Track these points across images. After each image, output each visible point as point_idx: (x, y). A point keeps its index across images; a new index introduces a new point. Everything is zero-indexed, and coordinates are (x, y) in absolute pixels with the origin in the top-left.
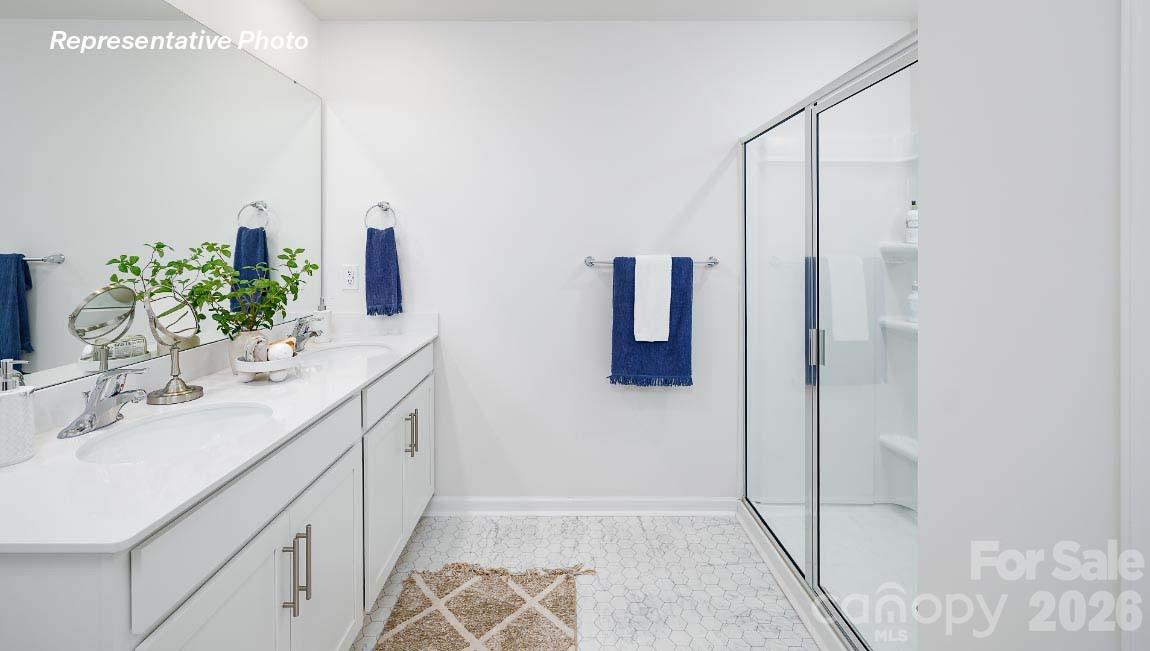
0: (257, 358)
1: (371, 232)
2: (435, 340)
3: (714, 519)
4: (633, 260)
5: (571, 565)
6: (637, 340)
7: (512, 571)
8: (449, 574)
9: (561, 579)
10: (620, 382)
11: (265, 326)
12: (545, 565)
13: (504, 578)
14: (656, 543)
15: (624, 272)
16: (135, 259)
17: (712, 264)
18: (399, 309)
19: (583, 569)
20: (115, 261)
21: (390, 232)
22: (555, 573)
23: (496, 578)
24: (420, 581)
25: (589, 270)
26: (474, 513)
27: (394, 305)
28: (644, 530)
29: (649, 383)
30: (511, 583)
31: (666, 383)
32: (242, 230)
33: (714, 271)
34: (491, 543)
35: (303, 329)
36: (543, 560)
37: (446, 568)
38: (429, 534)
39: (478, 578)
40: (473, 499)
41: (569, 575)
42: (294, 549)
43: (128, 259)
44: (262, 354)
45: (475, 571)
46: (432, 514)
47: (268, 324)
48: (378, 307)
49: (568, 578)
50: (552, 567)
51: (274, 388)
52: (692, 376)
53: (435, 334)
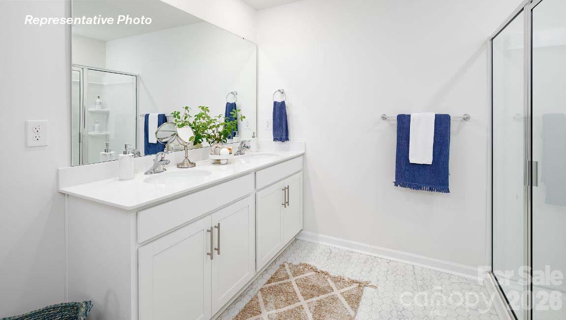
0: (215, 154)
1: (275, 103)
2: (303, 154)
3: (467, 279)
4: (409, 116)
5: (364, 280)
6: (411, 162)
7: (332, 274)
8: (301, 267)
9: (355, 285)
10: (400, 186)
11: (224, 141)
12: (350, 276)
13: (326, 276)
14: (420, 283)
15: (403, 123)
16: (179, 113)
17: (466, 119)
18: (287, 139)
19: (370, 284)
20: (172, 113)
21: (283, 103)
22: (354, 282)
23: (323, 274)
24: (287, 267)
25: (384, 122)
26: (321, 243)
27: (284, 137)
28: (415, 274)
29: (418, 188)
30: (329, 280)
31: (431, 189)
32: (228, 103)
33: (467, 123)
34: (326, 259)
35: (243, 145)
36: (349, 273)
37: (301, 264)
38: (298, 248)
39: (314, 273)
40: (321, 235)
41: (361, 285)
42: (211, 231)
43: (176, 113)
44: (217, 152)
45: (313, 269)
46: (300, 238)
47: (225, 141)
48: (278, 137)
49: (359, 286)
50: (353, 278)
51: (221, 167)
52: (449, 187)
53: (303, 152)
